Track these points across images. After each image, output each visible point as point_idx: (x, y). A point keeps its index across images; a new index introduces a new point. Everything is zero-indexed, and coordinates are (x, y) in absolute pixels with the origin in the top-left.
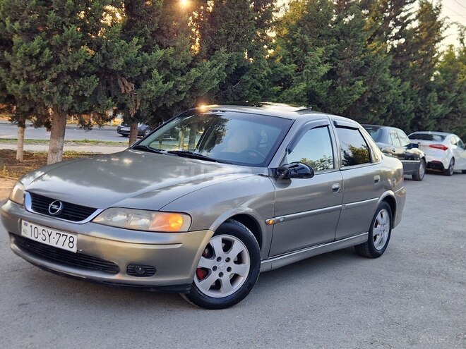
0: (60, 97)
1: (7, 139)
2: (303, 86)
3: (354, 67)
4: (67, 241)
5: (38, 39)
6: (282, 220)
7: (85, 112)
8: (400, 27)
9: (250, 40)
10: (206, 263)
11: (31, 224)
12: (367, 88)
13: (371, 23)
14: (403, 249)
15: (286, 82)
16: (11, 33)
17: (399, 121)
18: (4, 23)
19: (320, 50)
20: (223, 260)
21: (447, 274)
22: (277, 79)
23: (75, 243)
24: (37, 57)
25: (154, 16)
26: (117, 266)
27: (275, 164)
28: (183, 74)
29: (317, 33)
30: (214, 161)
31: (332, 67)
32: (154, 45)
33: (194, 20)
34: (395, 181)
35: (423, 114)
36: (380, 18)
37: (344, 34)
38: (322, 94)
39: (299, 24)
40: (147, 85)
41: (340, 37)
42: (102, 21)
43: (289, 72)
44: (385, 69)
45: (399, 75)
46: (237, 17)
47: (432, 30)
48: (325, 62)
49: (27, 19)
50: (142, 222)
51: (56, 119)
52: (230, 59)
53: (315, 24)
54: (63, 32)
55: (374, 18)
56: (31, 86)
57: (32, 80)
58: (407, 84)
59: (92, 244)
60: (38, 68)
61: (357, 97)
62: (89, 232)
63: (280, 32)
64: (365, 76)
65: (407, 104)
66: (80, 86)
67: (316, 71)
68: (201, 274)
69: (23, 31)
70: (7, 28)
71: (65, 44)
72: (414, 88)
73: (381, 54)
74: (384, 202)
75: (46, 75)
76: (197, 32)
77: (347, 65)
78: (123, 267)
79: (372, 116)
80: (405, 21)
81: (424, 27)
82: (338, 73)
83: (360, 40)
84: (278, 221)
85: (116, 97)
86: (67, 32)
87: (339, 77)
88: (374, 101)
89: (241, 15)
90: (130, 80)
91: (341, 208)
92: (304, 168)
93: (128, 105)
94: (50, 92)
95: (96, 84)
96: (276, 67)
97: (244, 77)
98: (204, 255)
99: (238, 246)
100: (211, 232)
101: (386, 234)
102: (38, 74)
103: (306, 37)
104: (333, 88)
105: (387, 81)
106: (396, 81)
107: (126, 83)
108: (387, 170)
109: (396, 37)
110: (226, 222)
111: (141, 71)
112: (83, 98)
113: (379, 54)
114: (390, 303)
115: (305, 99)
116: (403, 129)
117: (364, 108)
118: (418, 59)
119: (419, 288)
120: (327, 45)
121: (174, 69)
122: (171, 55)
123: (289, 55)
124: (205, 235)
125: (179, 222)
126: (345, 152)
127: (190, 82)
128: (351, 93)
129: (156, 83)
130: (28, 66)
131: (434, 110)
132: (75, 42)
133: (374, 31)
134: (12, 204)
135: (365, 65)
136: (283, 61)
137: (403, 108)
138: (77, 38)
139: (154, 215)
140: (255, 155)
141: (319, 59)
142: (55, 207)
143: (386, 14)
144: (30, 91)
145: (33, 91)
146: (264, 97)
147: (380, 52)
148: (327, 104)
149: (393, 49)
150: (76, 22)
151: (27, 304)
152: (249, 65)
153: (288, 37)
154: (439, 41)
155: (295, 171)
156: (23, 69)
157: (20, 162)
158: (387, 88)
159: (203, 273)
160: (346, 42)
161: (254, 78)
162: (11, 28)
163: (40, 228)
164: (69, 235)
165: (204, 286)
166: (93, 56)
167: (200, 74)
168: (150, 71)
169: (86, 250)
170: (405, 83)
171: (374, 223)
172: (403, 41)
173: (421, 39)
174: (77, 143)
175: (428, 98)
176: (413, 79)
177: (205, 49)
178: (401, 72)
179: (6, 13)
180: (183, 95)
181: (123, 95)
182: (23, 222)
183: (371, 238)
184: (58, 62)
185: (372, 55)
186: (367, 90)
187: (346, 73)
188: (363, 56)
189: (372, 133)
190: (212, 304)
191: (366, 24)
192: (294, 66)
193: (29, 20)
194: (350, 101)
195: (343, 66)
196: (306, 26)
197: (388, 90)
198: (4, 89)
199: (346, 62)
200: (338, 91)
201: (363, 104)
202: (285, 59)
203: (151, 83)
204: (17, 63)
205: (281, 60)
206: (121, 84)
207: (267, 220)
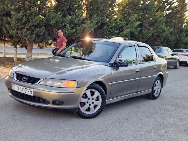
0: (30, 36)
1: (11, 53)
2: (128, 30)
3: (150, 22)
4: (30, 91)
5: (21, 13)
6: (115, 84)
7: (40, 42)
8: (169, 6)
9: (107, 12)
10: (84, 100)
11: (16, 85)
12: (155, 31)
13: (157, 4)
14: (167, 96)
15: (121, 29)
16: (11, 10)
17: (169, 44)
18: (8, 6)
19: (136, 16)
20: (91, 99)
21: (184, 106)
22: (118, 28)
23: (32, 92)
24: (21, 20)
25: (67, 3)
26: (49, 101)
27: (112, 61)
28: (79, 26)
29: (135, 9)
30: (88, 60)
31: (140, 22)
32: (67, 14)
33: (84, 4)
34: (164, 69)
35: (179, 41)
36: (161, 2)
37: (146, 9)
38: (137, 34)
39: (127, 5)
41: (144, 10)
42: (46, 5)
43: (123, 25)
44: (163, 23)
45: (169, 25)
46: (101, 3)
47: (183, 6)
48: (138, 21)
49: (17, 4)
50: (58, 84)
51: (29, 44)
52: (98, 20)
53: (134, 5)
54: (31, 9)
55: (158, 2)
56: (19, 31)
57: (19, 29)
58: (172, 29)
59: (39, 93)
60: (21, 24)
61: (151, 35)
62: (38, 88)
63: (119, 8)
64: (154, 26)
65: (172, 38)
66: (38, 31)
67: (134, 24)
69: (15, 10)
70: (9, 9)
71: (32, 14)
72: (175, 31)
73: (161, 17)
74: (158, 77)
75: (25, 27)
76: (85, 9)
77: (147, 22)
78: (51, 102)
79: (157, 43)
80: (171, 3)
81: (180, 5)
83: (152, 11)
84: (113, 84)
85: (52, 36)
86: (32, 10)
87: (143, 26)
88: (158, 36)
89: (103, 2)
90: (58, 28)
91: (140, 79)
92: (124, 63)
94: (26, 34)
95: (44, 30)
96: (118, 23)
97: (104, 27)
98: (83, 97)
99: (97, 94)
100: (85, 88)
101: (159, 90)
102: (21, 26)
103: (130, 10)
104: (141, 31)
105: (163, 28)
106: (167, 28)
107: (56, 30)
108: (160, 64)
109: (168, 10)
110: (92, 84)
111: (62, 25)
112: (39, 36)
113: (160, 17)
114: (159, 117)
115: (129, 36)
118: (177, 19)
119: (172, 111)
120: (139, 13)
121: (75, 24)
122: (74, 18)
123: (123, 18)
124: (83, 89)
125: (73, 84)
127: (82, 29)
128: (148, 33)
129: (68, 30)
130: (17, 23)
131: (184, 40)
132: (36, 13)
133: (158, 7)
134: (9, 77)
135: (154, 21)
137: (170, 39)
139: (63, 81)
140: (105, 58)
141: (135, 19)
142: (25, 78)
143: (163, 0)
144: (18, 34)
145: (20, 33)
146: (112, 35)
147: (161, 16)
149: (166, 15)
150: (36, 6)
151: (14, 116)
152: (106, 22)
153: (123, 10)
154: (186, 11)
155: (120, 64)
156: (15, 25)
157: (15, 62)
159: (83, 104)
160: (147, 12)
161: (108, 27)
162: (10, 8)
163: (19, 86)
164: (30, 89)
165: (83, 110)
166: (43, 19)
167: (86, 26)
168: (65, 25)
169: (36, 95)
171: (154, 85)
172: (171, 11)
173: (178, 10)
174: (38, 54)
175: (181, 35)
176: (175, 27)
177: (88, 16)
179: (9, 2)
180: (79, 34)
181: (55, 35)
182: (13, 84)
183: (153, 91)
184: (29, 22)
185: (158, 17)
186: (155, 32)
187: (147, 25)
188: (154, 18)
189: (157, 49)
190: (87, 117)
191: (155, 4)
192: (125, 22)
193: (18, 5)
194: (148, 36)
195: (145, 22)
196: (130, 6)
197: (164, 32)
198: (8, 33)
199: (147, 20)
200: (143, 32)
201: (153, 38)
202: (121, 20)
203: (66, 30)
204: (13, 22)
205: (119, 20)
206: (54, 30)
207: (109, 84)
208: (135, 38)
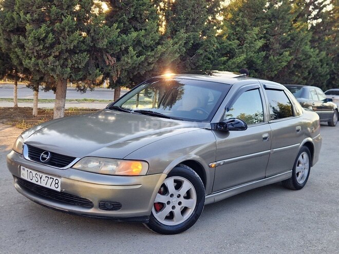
0: (61, 69)
1: (29, 99)
2: (243, 56)
3: (283, 41)
4: (54, 183)
5: (44, 26)
6: (222, 163)
7: (80, 80)
8: (318, 10)
9: (203, 23)
10: (163, 199)
11: (27, 169)
12: (292, 57)
13: (296, 8)
14: (320, 182)
15: (231, 54)
16: (25, 22)
17: (317, 81)
18: (19, 15)
19: (256, 30)
20: (175, 196)
22: (224, 52)
23: (59, 184)
24: (43, 40)
25: (130, 7)
26: (91, 202)
27: (217, 120)
28: (153, 50)
29: (254, 17)
30: (169, 118)
31: (265, 42)
32: (131, 29)
33: (161, 10)
34: (314, 129)
35: (336, 75)
36: (302, 4)
37: (274, 16)
38: (258, 62)
39: (240, 10)
40: (125, 58)
41: (272, 19)
42: (91, 12)
43: (233, 47)
44: (306, 43)
45: (317, 47)
46: (193, 6)
48: (261, 38)
49: (36, 11)
50: (110, 167)
51: (59, 85)
52: (188, 38)
53: (253, 10)
54: (62, 21)
55: (297, 4)
56: (40, 61)
57: (41, 57)
58: (324, 53)
59: (72, 185)
60: (44, 48)
61: (285, 64)
62: (69, 176)
63: (226, 16)
64: (291, 48)
65: (323, 69)
66: (75, 61)
67: (253, 45)
68: (158, 207)
69: (33, 21)
70: (22, 19)
71: (64, 29)
72: (329, 56)
73: (303, 31)
74: (305, 147)
75: (51, 52)
76: (164, 18)
77: (277, 40)
79: (297, 78)
80: (321, 6)
81: (337, 10)
82: (270, 46)
83: (287, 21)
84: (219, 165)
85: (102, 68)
86: (65, 21)
87: (271, 49)
88: (298, 66)
89: (196, 5)
90: (112, 55)
91: (270, 152)
92: (239, 123)
93: (111, 74)
94: (53, 66)
95: (87, 59)
96: (223, 43)
97: (198, 51)
98: (160, 192)
99: (187, 185)
100: (164, 175)
101: (306, 171)
102: (44, 52)
103: (246, 20)
104: (266, 57)
105: (308, 51)
106: (314, 51)
107: (110, 57)
108: (307, 121)
109: (315, 18)
110: (177, 166)
111: (120, 49)
112: (78, 69)
113: (301, 32)
114: (309, 228)
115: (245, 66)
116: (321, 88)
117: (290, 73)
118: (331, 34)
119: (332, 215)
120: (262, 25)
121: (145, 46)
122: (142, 36)
123: (233, 34)
124: (160, 177)
125: (139, 168)
126: (273, 108)
127: (157, 55)
128: (280, 61)
129: (132, 57)
130: (37, 46)
132: (71, 28)
133: (298, 14)
134: (14, 153)
135: (291, 39)
136: (229, 38)
137: (320, 72)
138: (73, 25)
139: (119, 163)
140: (201, 112)
141: (255, 36)
142: (45, 156)
143: (306, 1)
144: (39, 65)
145: (41, 65)
146: (214, 65)
147: (302, 30)
148: (263, 70)
149: (312, 27)
150: (73, 13)
151: (25, 231)
152: (202, 42)
153: (232, 20)
155: (232, 125)
156: (33, 49)
157: (35, 117)
158: (308, 57)
159: (160, 206)
160: (276, 23)
161: (207, 52)
162: (24, 19)
163: (34, 173)
164: (55, 178)
165: (160, 217)
166: (85, 38)
167: (164, 50)
168: (127, 48)
169: (67, 190)
170: (322, 52)
171: (297, 163)
172: (320, 20)
173: (334, 19)
174: (78, 101)
176: (328, 49)
177: (169, 31)
178: (319, 44)
179: (21, 8)
180: (152, 66)
181: (107, 66)
182: (22, 167)
183: (295, 175)
184: (59, 43)
185: (296, 32)
186: (292, 59)
187: (277, 46)
188: (289, 33)
189: (296, 91)
190: (168, 231)
191: (292, 8)
192: (237, 42)
193: (38, 13)
194: (279, 67)
195: (274, 41)
196: (246, 11)
197: (308, 58)
198: (21, 64)
199: (277, 38)
200: (270, 60)
201: (289, 69)
203: (128, 57)
204: (29, 44)
205: (227, 38)
206: (106, 59)
207: (210, 164)
208: (256, 70)
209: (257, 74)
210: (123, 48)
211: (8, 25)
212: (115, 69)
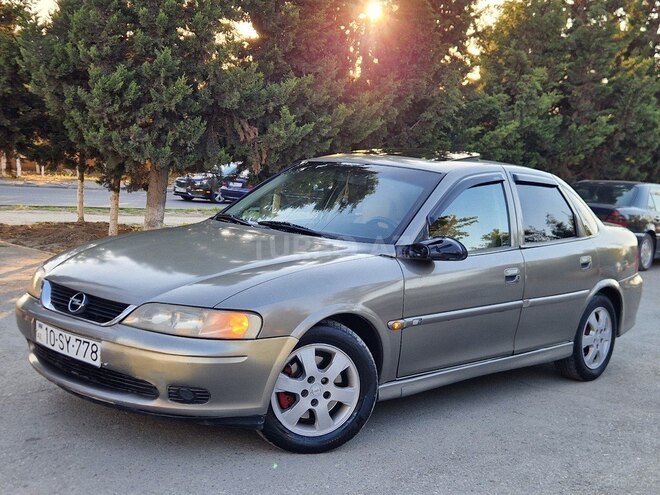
0: (153, 149)
2: (514, 125)
3: (598, 95)
4: (89, 351)
5: (121, 68)
6: (416, 322)
10: (293, 386)
11: (47, 326)
12: (617, 126)
14: (639, 367)
15: (490, 120)
16: (87, 62)
18: (77, 48)
19: (541, 72)
20: (318, 381)
22: (478, 116)
23: (99, 353)
24: (120, 94)
25: (288, 31)
26: (155, 388)
27: (407, 239)
28: (329, 112)
29: (540, 47)
31: (562, 96)
32: (288, 72)
33: (352, 37)
36: (643, 21)
37: (585, 47)
38: (547, 136)
39: (512, 35)
40: (274, 129)
41: (577, 53)
43: (496, 106)
44: (648, 98)
48: (551, 90)
49: (107, 40)
50: (189, 324)
51: (153, 179)
52: (404, 89)
53: (538, 34)
54: (155, 57)
56: (115, 134)
57: (116, 126)
59: (120, 356)
60: (122, 109)
61: (600, 140)
63: (485, 47)
64: (616, 107)
66: (180, 133)
67: (533, 102)
68: (285, 401)
69: (103, 59)
70: (81, 56)
71: (158, 74)
73: (639, 76)
75: (135, 117)
77: (585, 93)
78: (162, 389)
79: (627, 168)
82: (573, 105)
83: (606, 55)
84: (410, 325)
85: (233, 148)
86: (160, 56)
87: (574, 110)
88: (629, 145)
90: (251, 123)
91: (521, 305)
92: (450, 245)
93: (249, 158)
94: (139, 142)
95: (203, 129)
96: (478, 99)
97: (424, 115)
98: (286, 370)
99: (341, 361)
100: (293, 341)
101: (606, 346)
102: (123, 116)
103: (524, 54)
104: (563, 127)
105: (650, 115)
107: (247, 127)
111: (266, 110)
113: (636, 76)
114: (588, 450)
115: (520, 144)
117: (614, 157)
119: (643, 428)
121: (317, 105)
122: (309, 86)
124: (284, 343)
125: (246, 325)
127: (338, 123)
128: (590, 133)
129: (287, 125)
130: (109, 106)
132: (171, 71)
133: (630, 41)
134: (29, 298)
135: (614, 91)
136: (488, 90)
138: (174, 65)
139: (207, 315)
141: (538, 85)
142: (77, 302)
143: (652, 15)
144: (114, 141)
145: (117, 141)
146: (455, 142)
147: (638, 73)
148: (555, 153)
151: (38, 439)
152: (432, 97)
153: (499, 53)
155: (438, 250)
156: (102, 111)
158: (649, 126)
159: (288, 400)
160: (585, 59)
161: (440, 116)
162: (85, 54)
163: (57, 332)
164: (92, 342)
165: (288, 420)
167: (352, 112)
168: (277, 110)
169: (112, 364)
171: (584, 328)
179: (80, 34)
180: (329, 142)
181: (242, 143)
182: (37, 322)
183: (579, 351)
184: (150, 100)
185: (627, 77)
186: (616, 130)
187: (586, 104)
188: (614, 78)
189: (624, 193)
190: (302, 446)
191: (619, 30)
192: (507, 96)
193: (110, 43)
194: (589, 146)
195: (580, 94)
196: (524, 37)
197: (651, 129)
198: (82, 140)
199: (586, 88)
200: (570, 132)
201: (612, 150)
202: (491, 87)
203: (279, 126)
204: (94, 103)
205: (484, 88)
206: (240, 129)
207: (390, 323)
208: (543, 153)
209: (544, 160)
210: (271, 109)
211: (57, 66)
212: (257, 149)
